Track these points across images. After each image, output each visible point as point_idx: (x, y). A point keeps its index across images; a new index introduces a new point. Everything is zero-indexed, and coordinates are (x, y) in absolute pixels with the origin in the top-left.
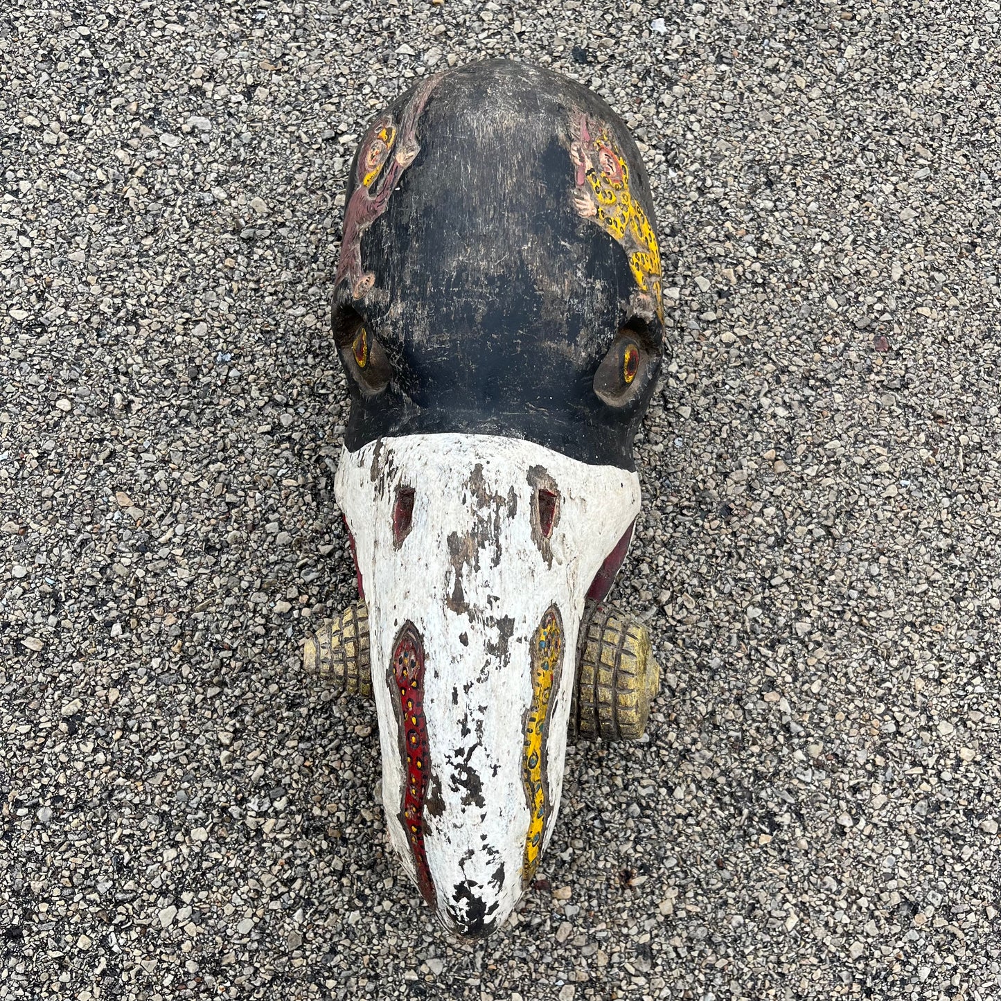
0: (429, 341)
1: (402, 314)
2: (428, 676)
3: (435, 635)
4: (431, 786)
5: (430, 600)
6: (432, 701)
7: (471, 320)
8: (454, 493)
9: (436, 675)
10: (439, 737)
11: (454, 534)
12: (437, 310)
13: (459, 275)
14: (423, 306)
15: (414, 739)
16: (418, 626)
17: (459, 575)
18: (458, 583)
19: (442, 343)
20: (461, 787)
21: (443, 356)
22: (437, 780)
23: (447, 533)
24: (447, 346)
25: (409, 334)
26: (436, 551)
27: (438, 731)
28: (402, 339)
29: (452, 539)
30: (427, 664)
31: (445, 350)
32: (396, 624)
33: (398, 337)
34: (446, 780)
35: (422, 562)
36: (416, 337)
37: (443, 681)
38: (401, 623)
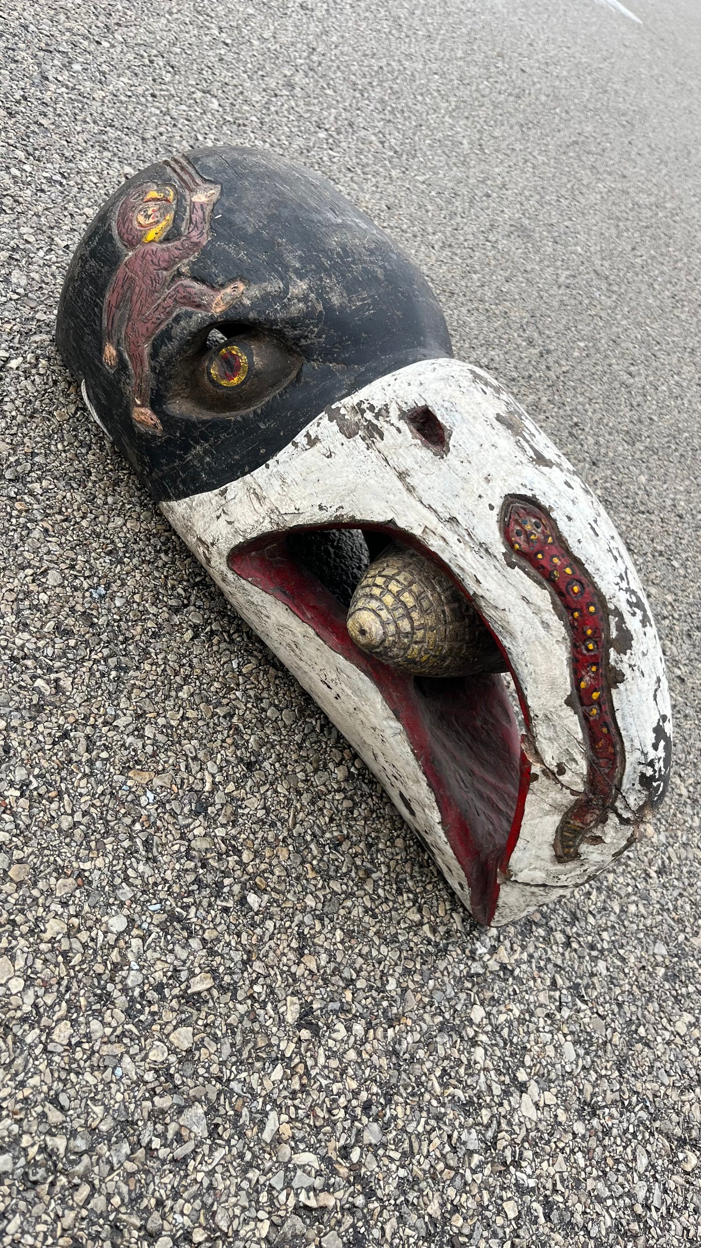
0: (350, 301)
1: (310, 288)
2: (563, 525)
3: (546, 490)
4: (613, 621)
5: (519, 467)
6: (579, 541)
7: (376, 278)
8: (471, 389)
9: (570, 519)
10: (602, 569)
11: (498, 415)
12: (344, 276)
13: (344, 250)
14: (330, 277)
15: (576, 589)
16: (523, 491)
17: (527, 441)
18: (531, 447)
19: (363, 299)
20: (636, 610)
21: (368, 310)
22: (618, 613)
23: (492, 417)
24: (369, 301)
25: (327, 302)
26: (494, 432)
27: (599, 563)
28: (320, 307)
29: (499, 418)
30: (554, 515)
31: (369, 305)
32: (491, 507)
33: (313, 307)
34: (624, 608)
35: (487, 445)
36: (335, 300)
37: (578, 521)
38: (498, 502)
